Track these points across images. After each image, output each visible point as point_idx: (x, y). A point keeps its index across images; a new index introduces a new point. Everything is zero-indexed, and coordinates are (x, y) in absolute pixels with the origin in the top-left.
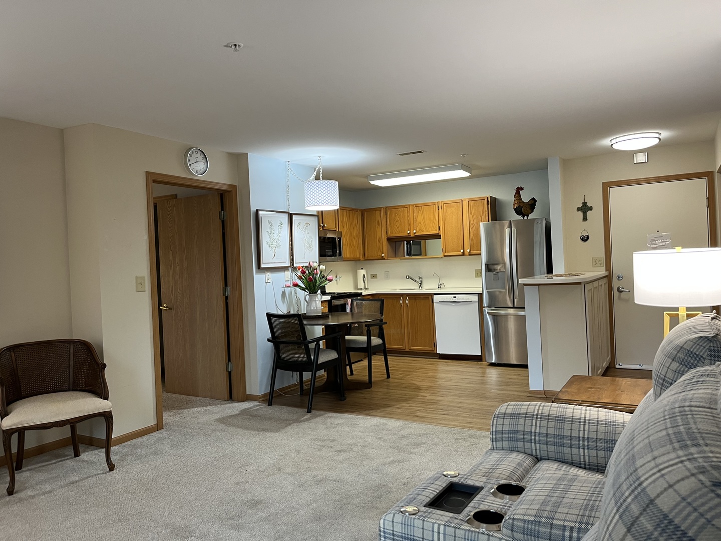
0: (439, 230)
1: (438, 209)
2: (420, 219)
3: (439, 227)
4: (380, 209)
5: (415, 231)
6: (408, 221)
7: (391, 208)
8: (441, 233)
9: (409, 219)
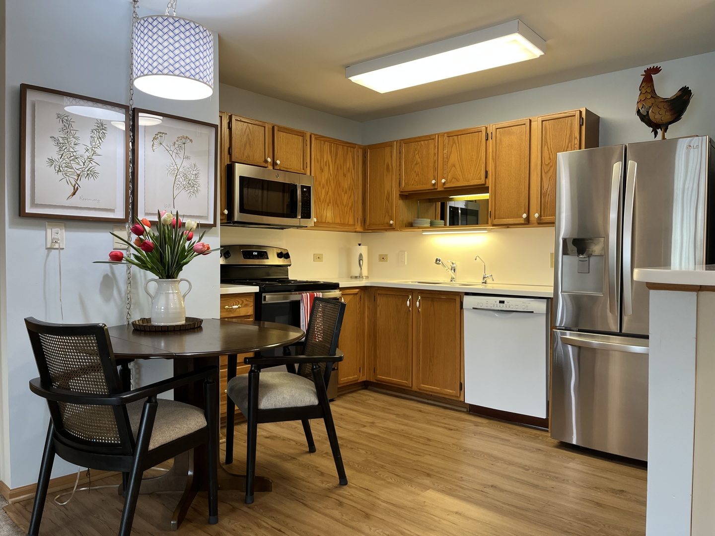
0: (486, 177)
1: (487, 140)
2: (454, 158)
3: (486, 172)
4: (390, 144)
5: (443, 181)
6: (435, 162)
7: (407, 142)
8: (490, 183)
9: (436, 158)
